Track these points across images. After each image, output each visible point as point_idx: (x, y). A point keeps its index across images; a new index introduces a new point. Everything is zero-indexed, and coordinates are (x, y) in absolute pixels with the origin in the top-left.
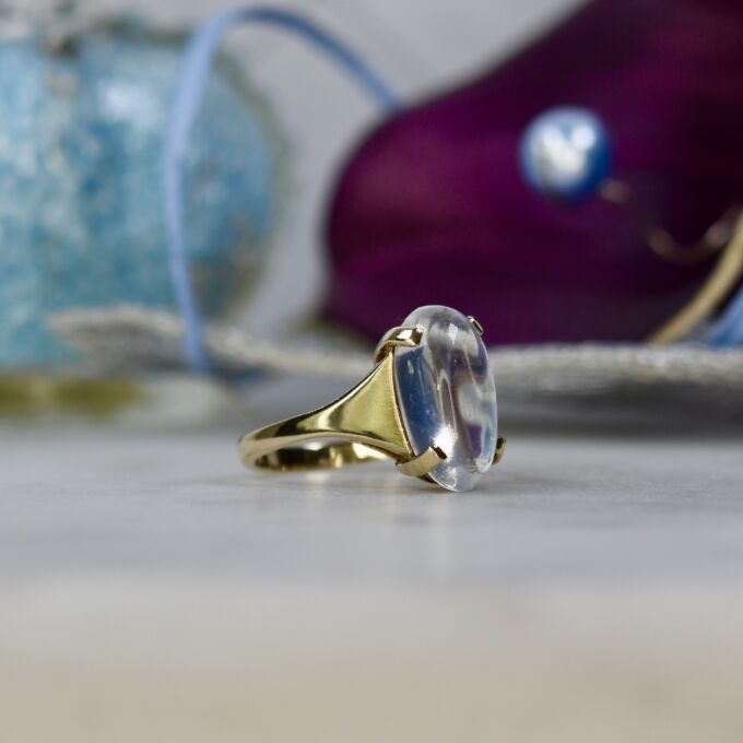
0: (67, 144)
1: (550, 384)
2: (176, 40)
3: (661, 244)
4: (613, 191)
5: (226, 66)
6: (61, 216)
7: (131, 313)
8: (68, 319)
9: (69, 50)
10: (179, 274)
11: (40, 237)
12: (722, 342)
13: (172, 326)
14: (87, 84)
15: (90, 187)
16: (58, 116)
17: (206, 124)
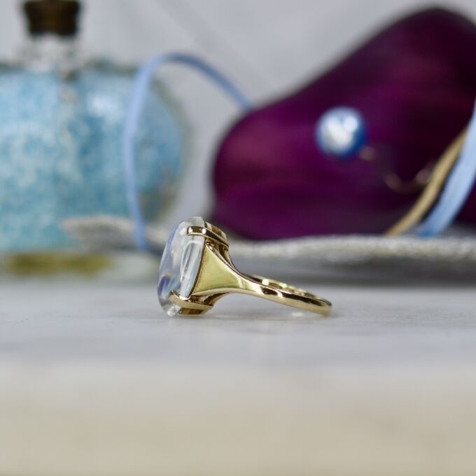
0: (72, 129)
1: (332, 257)
2: (130, 72)
3: (392, 182)
4: (367, 154)
5: (158, 87)
6: (68, 167)
7: (105, 219)
8: (73, 223)
9: (72, 77)
10: (132, 198)
11: (57, 179)
12: (426, 235)
13: (128, 226)
14: (82, 96)
15: (84, 151)
16: (67, 113)
17: (147, 117)
